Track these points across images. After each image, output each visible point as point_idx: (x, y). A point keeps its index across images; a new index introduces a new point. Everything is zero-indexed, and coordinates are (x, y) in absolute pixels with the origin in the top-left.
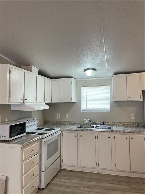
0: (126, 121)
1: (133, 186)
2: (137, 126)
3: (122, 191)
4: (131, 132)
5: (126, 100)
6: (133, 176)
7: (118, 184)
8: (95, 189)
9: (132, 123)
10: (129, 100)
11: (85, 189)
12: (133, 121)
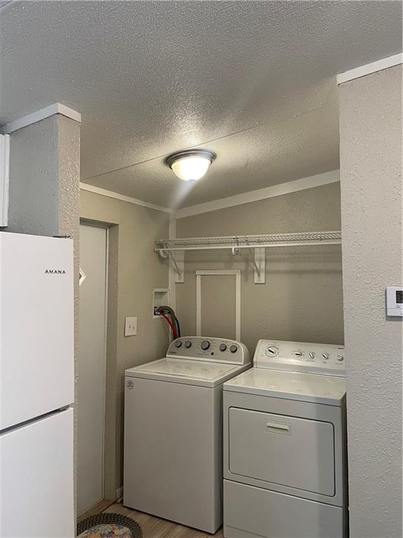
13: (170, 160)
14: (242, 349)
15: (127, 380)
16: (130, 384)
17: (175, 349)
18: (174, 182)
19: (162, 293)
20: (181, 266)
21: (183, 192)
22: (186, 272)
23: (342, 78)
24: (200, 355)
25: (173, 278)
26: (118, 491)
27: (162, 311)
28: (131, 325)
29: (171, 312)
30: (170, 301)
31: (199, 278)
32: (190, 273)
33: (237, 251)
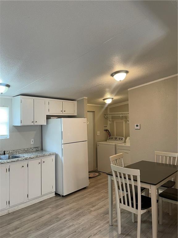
0: (26, 147)
1: (51, 206)
2: (37, 151)
3: (49, 214)
4: (43, 156)
5: (33, 124)
6: (43, 200)
7: (39, 211)
8: (25, 226)
9: (31, 148)
10: (36, 124)
11: (15, 232)
12: (32, 147)
13: (104, 100)
14: (124, 138)
15: (98, 144)
16: (98, 145)
17: (109, 139)
18: (105, 104)
19: (106, 126)
20: (111, 119)
21: (107, 105)
22: (112, 121)
23: (129, 90)
24: (114, 140)
25: (109, 122)
26: (97, 168)
27: (106, 130)
28: (98, 133)
29: (108, 131)
30: (108, 128)
31: (115, 123)
32: (113, 121)
33: (122, 116)
